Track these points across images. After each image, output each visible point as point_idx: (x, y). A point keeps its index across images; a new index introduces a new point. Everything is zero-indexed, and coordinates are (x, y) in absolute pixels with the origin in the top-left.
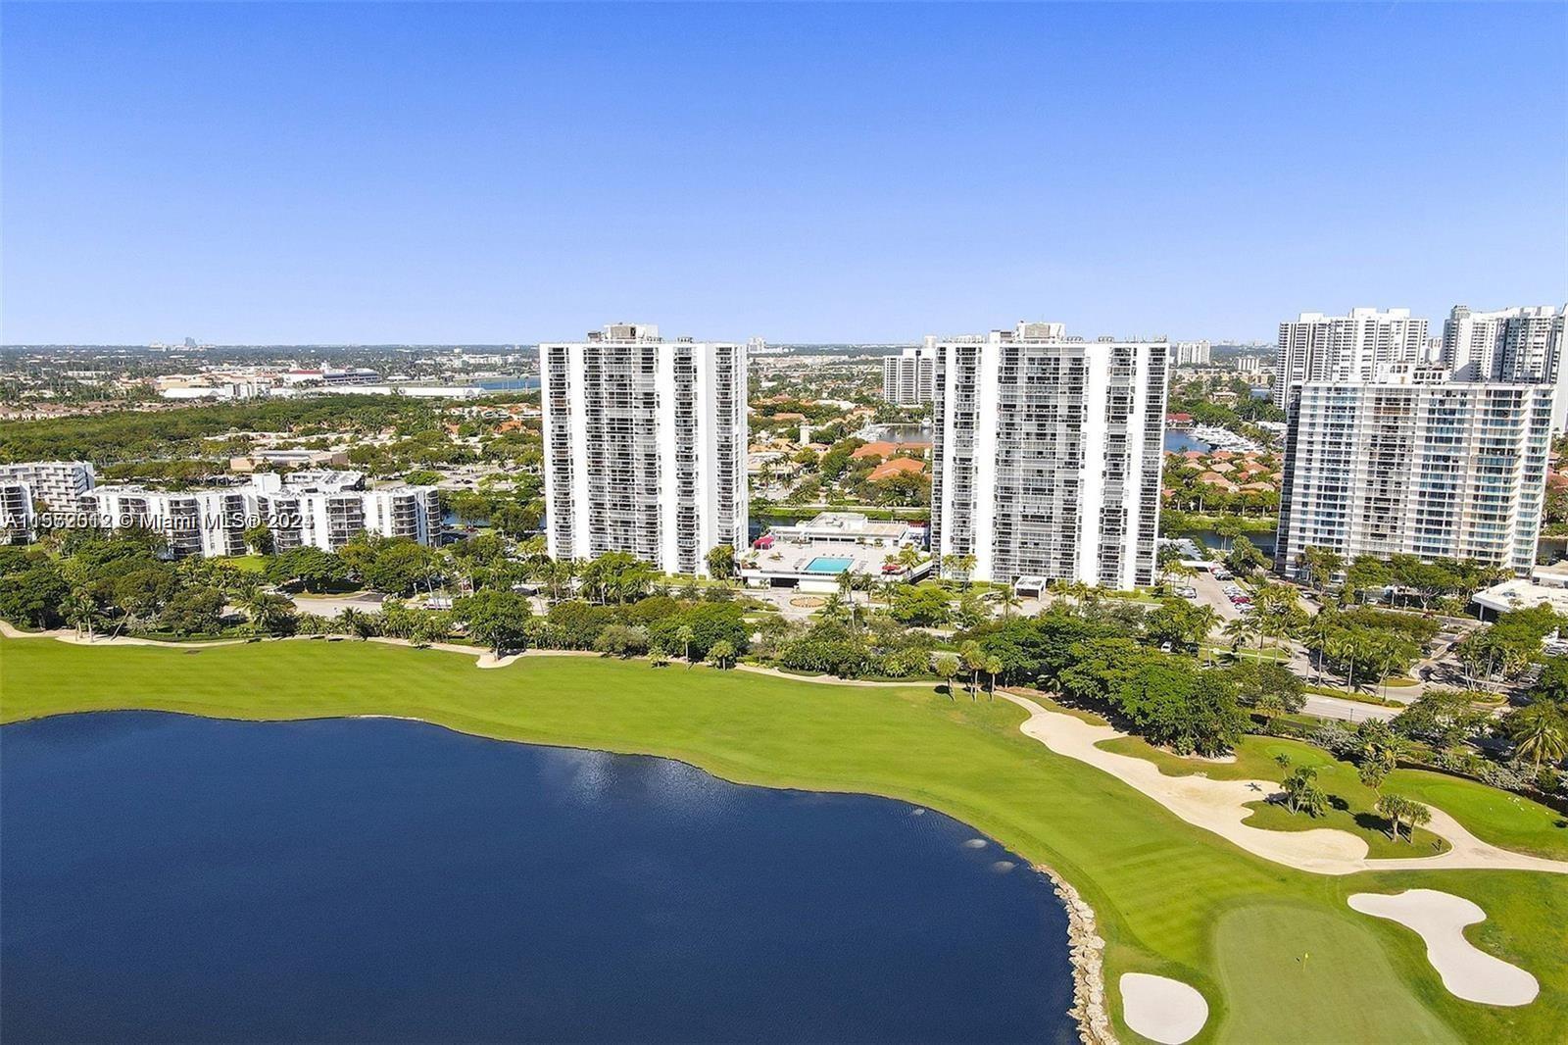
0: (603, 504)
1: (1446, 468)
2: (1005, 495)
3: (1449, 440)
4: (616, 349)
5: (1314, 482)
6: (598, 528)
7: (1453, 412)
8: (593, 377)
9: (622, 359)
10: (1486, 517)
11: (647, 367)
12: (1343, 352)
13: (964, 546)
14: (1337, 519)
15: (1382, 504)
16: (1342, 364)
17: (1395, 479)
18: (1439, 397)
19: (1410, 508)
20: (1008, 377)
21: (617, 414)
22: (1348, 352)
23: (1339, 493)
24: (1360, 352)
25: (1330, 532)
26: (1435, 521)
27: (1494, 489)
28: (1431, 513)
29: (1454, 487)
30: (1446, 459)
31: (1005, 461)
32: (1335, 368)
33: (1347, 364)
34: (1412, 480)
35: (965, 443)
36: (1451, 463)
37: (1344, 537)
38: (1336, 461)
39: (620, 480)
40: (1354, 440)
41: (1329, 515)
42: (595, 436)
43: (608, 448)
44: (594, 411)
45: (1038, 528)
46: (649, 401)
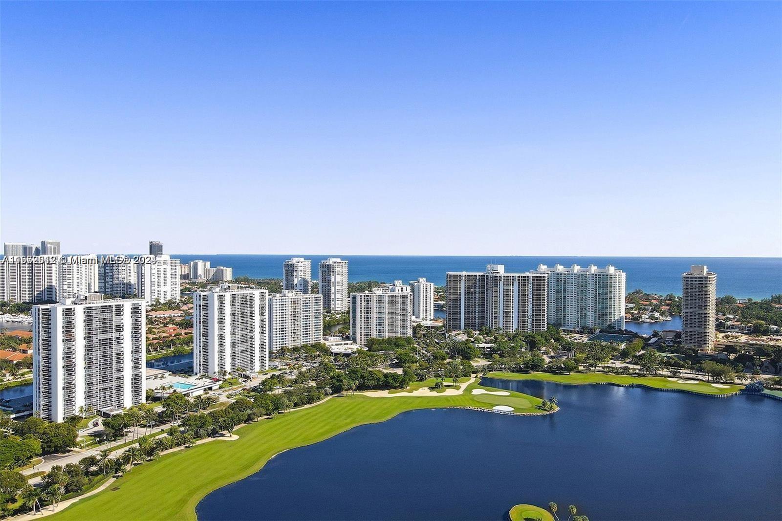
0: (92, 383)
1: (307, 319)
2: (233, 345)
3: (307, 311)
4: (102, 307)
5: (278, 327)
6: (89, 396)
7: (307, 303)
8: (88, 322)
9: (105, 311)
10: (317, 330)
11: (118, 313)
12: (68, 276)
13: (222, 366)
14: (285, 337)
15: (294, 331)
16: (68, 281)
17: (297, 323)
18: (304, 299)
19: (301, 331)
20: (233, 305)
21: (101, 337)
22: (70, 276)
23: (285, 330)
24: (75, 276)
25: (283, 342)
26: (306, 334)
27: (317, 323)
28: (305, 332)
29: (309, 324)
30: (307, 316)
31: (233, 334)
32: (64, 283)
33: (70, 281)
34: (301, 322)
35: (221, 329)
36: (308, 317)
37: (287, 342)
38: (283, 321)
39: (103, 369)
40: (287, 313)
41: (282, 336)
42: (89, 349)
43: (97, 354)
44: (88, 338)
45: (244, 354)
46: (119, 328)
